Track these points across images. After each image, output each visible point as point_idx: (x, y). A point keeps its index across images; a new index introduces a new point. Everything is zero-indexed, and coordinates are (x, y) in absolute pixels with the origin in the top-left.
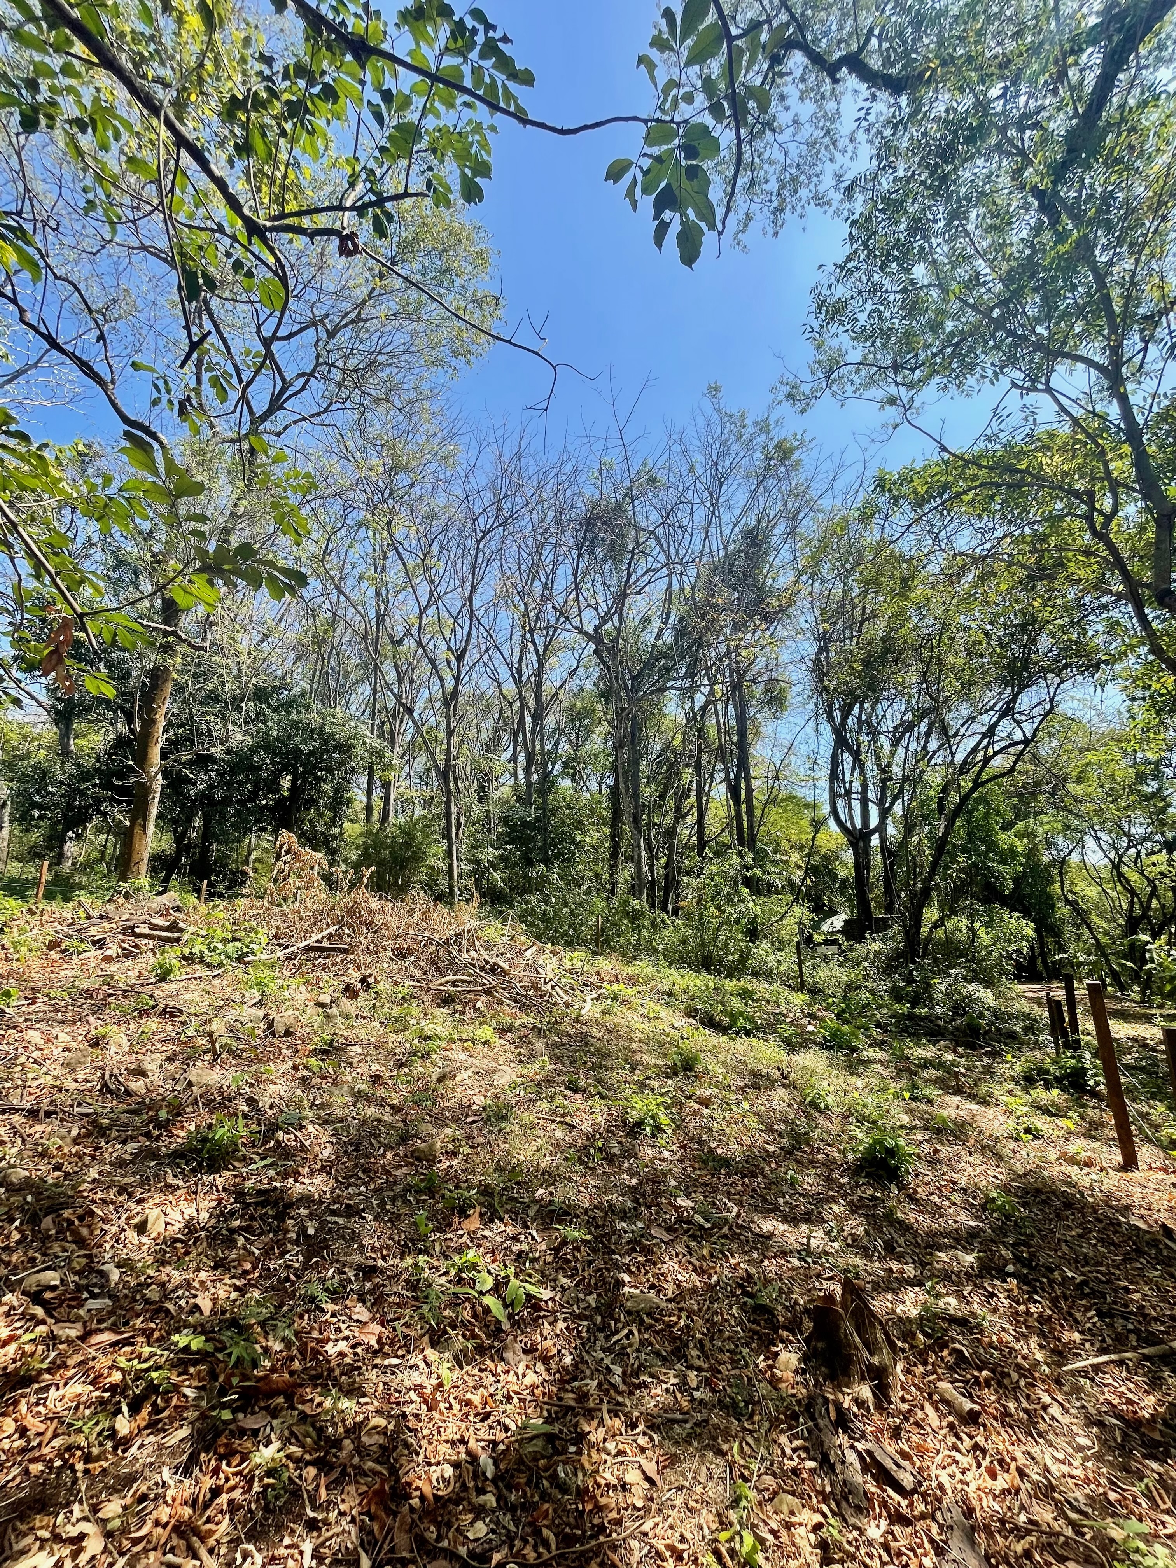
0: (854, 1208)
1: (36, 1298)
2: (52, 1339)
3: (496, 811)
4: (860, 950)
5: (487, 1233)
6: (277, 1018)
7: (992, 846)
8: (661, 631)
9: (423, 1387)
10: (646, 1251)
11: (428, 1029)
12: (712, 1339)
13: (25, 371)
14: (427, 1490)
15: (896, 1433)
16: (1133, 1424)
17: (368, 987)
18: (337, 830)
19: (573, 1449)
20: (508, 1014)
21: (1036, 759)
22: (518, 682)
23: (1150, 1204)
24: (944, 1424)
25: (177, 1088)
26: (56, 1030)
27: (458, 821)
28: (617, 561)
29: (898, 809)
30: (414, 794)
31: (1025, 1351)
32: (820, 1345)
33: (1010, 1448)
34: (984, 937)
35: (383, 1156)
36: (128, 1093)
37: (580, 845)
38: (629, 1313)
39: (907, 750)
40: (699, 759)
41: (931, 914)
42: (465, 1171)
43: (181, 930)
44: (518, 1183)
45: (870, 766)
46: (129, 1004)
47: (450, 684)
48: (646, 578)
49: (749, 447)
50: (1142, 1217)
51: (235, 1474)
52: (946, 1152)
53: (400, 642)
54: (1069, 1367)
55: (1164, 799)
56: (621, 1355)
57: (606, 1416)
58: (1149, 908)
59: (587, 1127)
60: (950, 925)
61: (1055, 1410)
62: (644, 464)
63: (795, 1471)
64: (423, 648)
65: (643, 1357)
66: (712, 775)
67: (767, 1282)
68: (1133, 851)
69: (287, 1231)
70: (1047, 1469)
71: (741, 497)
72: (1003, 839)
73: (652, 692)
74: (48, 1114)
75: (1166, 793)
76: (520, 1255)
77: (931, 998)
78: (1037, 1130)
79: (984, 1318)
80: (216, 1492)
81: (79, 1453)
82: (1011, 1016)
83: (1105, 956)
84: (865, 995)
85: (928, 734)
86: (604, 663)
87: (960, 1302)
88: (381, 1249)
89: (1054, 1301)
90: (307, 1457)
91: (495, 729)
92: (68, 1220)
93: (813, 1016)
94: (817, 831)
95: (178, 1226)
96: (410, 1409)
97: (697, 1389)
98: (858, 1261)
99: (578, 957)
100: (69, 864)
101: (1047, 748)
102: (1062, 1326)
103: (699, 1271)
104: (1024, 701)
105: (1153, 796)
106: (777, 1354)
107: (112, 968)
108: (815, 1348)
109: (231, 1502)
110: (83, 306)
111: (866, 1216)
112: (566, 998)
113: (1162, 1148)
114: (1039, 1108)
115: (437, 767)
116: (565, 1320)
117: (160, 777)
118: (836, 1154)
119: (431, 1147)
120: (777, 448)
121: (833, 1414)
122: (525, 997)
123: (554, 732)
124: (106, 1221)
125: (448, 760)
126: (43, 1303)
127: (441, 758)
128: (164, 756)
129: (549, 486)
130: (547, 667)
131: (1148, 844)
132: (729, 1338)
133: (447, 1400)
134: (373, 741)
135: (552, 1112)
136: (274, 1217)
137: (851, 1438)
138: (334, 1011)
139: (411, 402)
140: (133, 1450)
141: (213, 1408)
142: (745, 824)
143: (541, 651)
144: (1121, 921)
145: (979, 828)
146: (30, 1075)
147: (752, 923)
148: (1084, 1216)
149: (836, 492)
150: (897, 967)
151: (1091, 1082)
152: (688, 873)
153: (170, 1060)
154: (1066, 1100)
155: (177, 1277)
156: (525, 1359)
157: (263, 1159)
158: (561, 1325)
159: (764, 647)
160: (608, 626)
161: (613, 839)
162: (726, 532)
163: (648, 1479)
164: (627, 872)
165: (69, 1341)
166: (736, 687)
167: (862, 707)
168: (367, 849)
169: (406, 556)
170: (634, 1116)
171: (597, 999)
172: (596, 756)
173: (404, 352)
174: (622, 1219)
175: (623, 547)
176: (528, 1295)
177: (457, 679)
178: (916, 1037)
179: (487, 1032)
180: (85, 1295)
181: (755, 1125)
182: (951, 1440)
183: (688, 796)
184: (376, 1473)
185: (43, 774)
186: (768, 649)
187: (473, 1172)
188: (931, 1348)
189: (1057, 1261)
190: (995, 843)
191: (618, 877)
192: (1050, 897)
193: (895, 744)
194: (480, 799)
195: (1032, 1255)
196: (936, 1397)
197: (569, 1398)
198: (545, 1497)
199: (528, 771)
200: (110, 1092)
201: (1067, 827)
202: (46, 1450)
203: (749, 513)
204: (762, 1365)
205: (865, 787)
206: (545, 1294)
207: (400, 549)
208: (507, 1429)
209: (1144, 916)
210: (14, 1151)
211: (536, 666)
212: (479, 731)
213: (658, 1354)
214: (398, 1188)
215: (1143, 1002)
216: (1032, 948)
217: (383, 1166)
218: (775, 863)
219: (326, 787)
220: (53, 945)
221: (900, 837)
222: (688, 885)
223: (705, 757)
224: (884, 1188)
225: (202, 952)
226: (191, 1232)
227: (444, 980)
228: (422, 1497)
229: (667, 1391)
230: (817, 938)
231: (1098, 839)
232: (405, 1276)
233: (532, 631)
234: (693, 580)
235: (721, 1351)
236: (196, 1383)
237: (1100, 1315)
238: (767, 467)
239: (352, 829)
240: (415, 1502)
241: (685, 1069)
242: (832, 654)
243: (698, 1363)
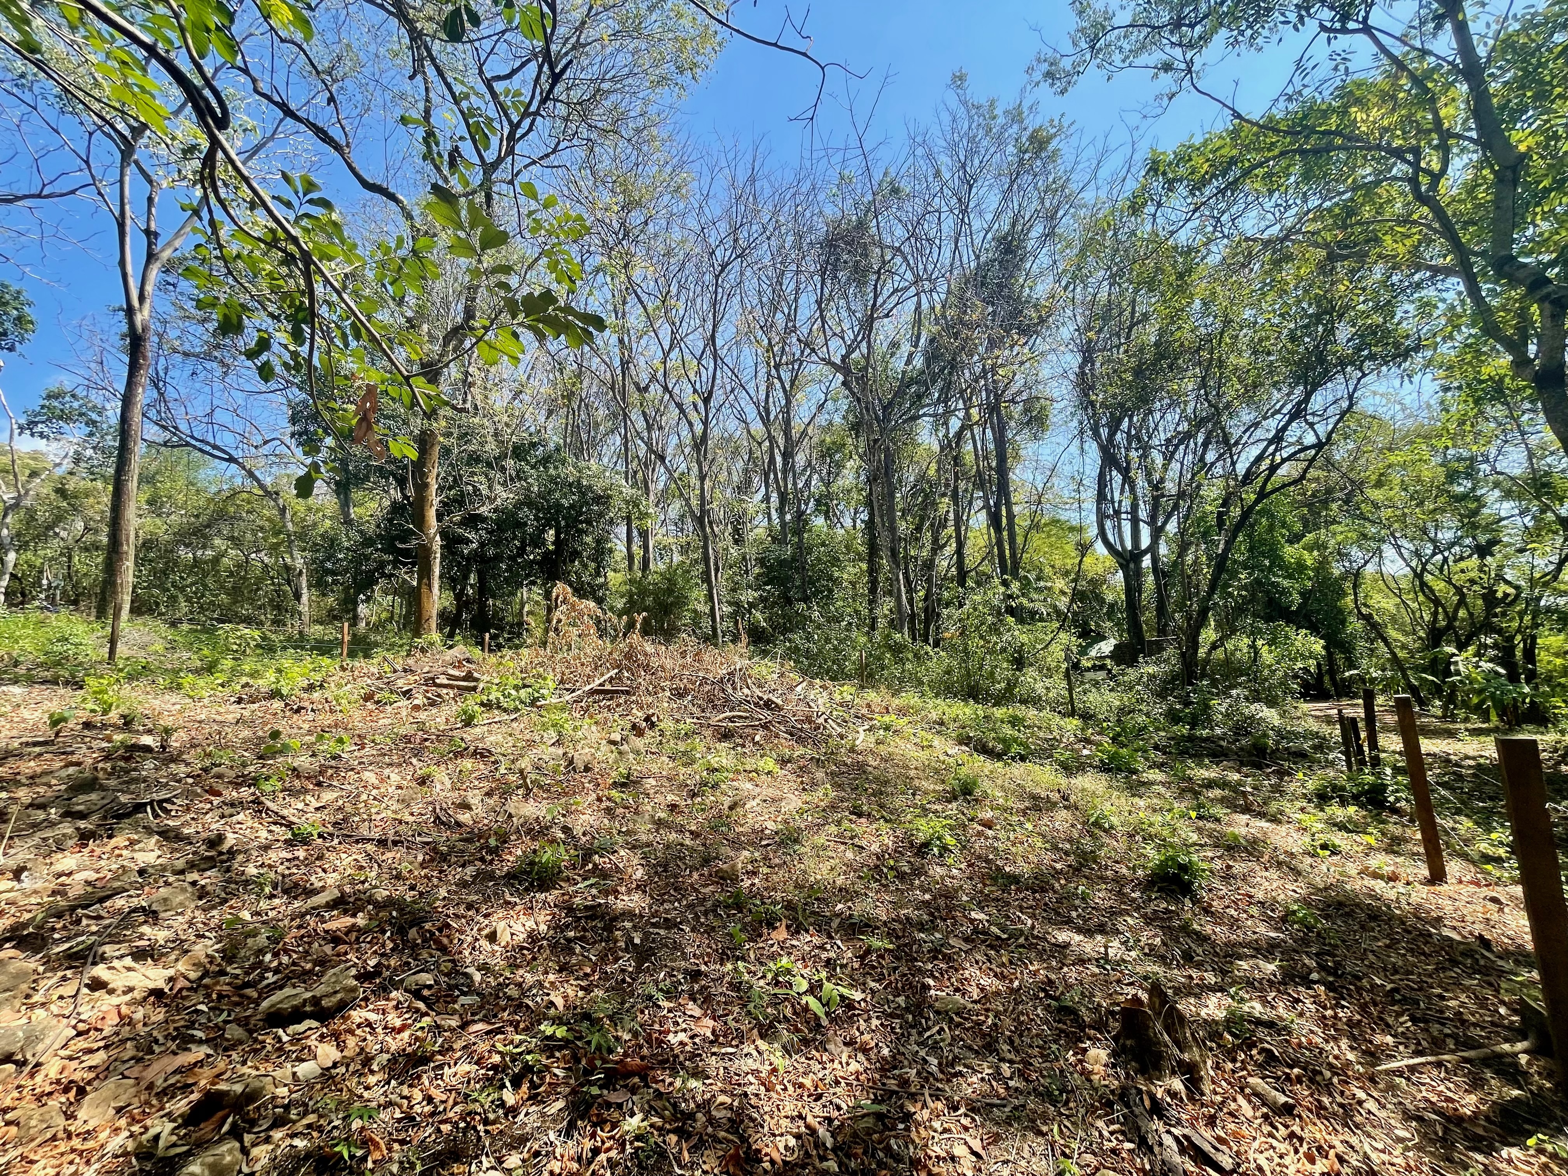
0: (1149, 920)
1: (417, 994)
2: (437, 1029)
3: (752, 552)
4: (1132, 674)
5: (794, 942)
6: (576, 756)
7: (1277, 560)
8: (911, 355)
9: (759, 1072)
10: (948, 958)
11: (714, 762)
12: (1021, 1036)
13: (264, 144)
14: (776, 1156)
15: (1211, 1121)
16: (1452, 1120)
17: (652, 725)
18: (602, 580)
19: (901, 1126)
20: (786, 746)
21: (1330, 464)
22: (766, 421)
23: (1464, 916)
24: (1258, 1114)
25: (500, 819)
26: (387, 772)
27: (716, 564)
28: (861, 283)
29: (1172, 527)
30: (671, 540)
31: (1336, 1052)
32: (1128, 1042)
33: (1328, 1137)
34: (1267, 656)
35: (690, 876)
36: (458, 824)
37: (837, 582)
38: (938, 1012)
39: (1182, 464)
40: (956, 488)
41: (1209, 634)
42: (766, 889)
43: (477, 680)
44: (817, 899)
45: (1141, 482)
46: (444, 747)
47: (699, 428)
48: (894, 299)
49: (1000, 141)
50: (1454, 928)
51: (609, 1138)
52: (1239, 868)
53: (646, 389)
54: (1383, 1067)
55: (1478, 499)
56: (935, 1048)
57: (928, 1099)
58: (1455, 617)
59: (875, 848)
60: (1230, 645)
61: (1371, 1105)
62: (885, 174)
63: (1114, 1151)
64: (670, 393)
65: (956, 1050)
66: (970, 503)
67: (1069, 987)
68: (1439, 557)
69: (616, 941)
70: (1366, 1156)
71: (993, 200)
72: (1290, 552)
73: (904, 422)
74: (395, 843)
75: (1479, 493)
76: (828, 961)
77: (1209, 720)
78: (1334, 846)
79: (1292, 1022)
80: (596, 1151)
81: (478, 1118)
82: (1297, 735)
83: (1403, 671)
84: (1141, 719)
85: (1206, 444)
86: (853, 394)
87: (1264, 1006)
88: (702, 956)
89: (1364, 1008)
90: (668, 1126)
91: (746, 471)
92: (429, 931)
93: (1087, 741)
94: (1083, 556)
95: (522, 937)
96: (750, 1090)
97: (1011, 1079)
98: (1156, 968)
99: (846, 691)
100: (363, 624)
101: (1340, 453)
102: (1373, 1030)
103: (1002, 977)
104: (1317, 401)
105: (1464, 497)
106: (1085, 1050)
107: (422, 716)
108: (1124, 1045)
109: (609, 1160)
110: (309, 68)
111: (1162, 928)
112: (839, 730)
113: (1473, 862)
114: (1335, 825)
115: (692, 512)
116: (878, 1018)
117: (438, 538)
118: (1124, 871)
119: (733, 867)
120: (1032, 138)
121: (1147, 1103)
122: (801, 730)
123: (805, 470)
124: (462, 932)
125: (702, 505)
126: (424, 999)
127: (694, 502)
128: (440, 517)
129: (786, 208)
130: (794, 403)
131: (1457, 549)
132: (1037, 1035)
133: (782, 1083)
134: (628, 491)
135: (840, 835)
136: (603, 929)
137: (1165, 1124)
138: (625, 748)
139: (638, 131)
140: (522, 1116)
141: (582, 1085)
142: (1007, 552)
143: (788, 387)
144: (1422, 634)
145: (1263, 542)
146: (373, 810)
147: (1019, 652)
148: (1391, 928)
149: (1100, 182)
150: (1173, 690)
151: (1392, 799)
152: (947, 605)
153: (489, 794)
154: (1364, 817)
155: (530, 979)
156: (846, 1052)
157: (585, 879)
158: (875, 1022)
159: (1022, 363)
160: (855, 355)
161: (870, 575)
162: (978, 241)
163: (974, 1153)
164: (886, 606)
165: (452, 1030)
166: (993, 409)
167: (1131, 420)
168: (631, 597)
169: (645, 298)
170: (921, 838)
171: (870, 730)
172: (849, 491)
173: (628, 76)
174: (920, 931)
175: (868, 269)
176: (842, 996)
177: (705, 423)
178: (1198, 757)
179: (769, 764)
180: (457, 993)
181: (1039, 844)
182: (1266, 1129)
183: (945, 527)
184: (729, 1141)
185: (332, 542)
186: (1027, 365)
187: (775, 889)
188: (1240, 1047)
189: (1365, 970)
190: (1281, 558)
191: (877, 612)
192: (1340, 611)
193: (1169, 458)
194: (736, 542)
195: (1338, 964)
196: (1248, 1091)
197: (892, 1084)
198: (881, 1165)
199: (781, 511)
200: (443, 823)
201: (1365, 536)
202: (451, 1114)
203: (1002, 217)
204: (1072, 1059)
205: (1135, 507)
206: (858, 996)
207: (639, 290)
208: (839, 1108)
209: (1450, 627)
210: (373, 874)
211: (783, 402)
212: (729, 473)
213: (970, 1048)
214: (709, 904)
215: (1444, 716)
216: (1319, 665)
217: (692, 885)
218: (1039, 590)
219: (588, 539)
220: (368, 698)
221: (1173, 557)
222: (949, 617)
223: (962, 485)
224: (1178, 901)
225: (498, 699)
226: (534, 942)
227: (722, 716)
228: (772, 1162)
229: (983, 1079)
230: (1085, 663)
231: (1399, 547)
232: (727, 979)
233: (777, 367)
234: (943, 296)
235: (1031, 1046)
236: (562, 1065)
237: (1413, 1019)
238: (1021, 162)
239: (615, 579)
240: (767, 1165)
241: (965, 794)
242: (1098, 365)
243: (1009, 1056)
